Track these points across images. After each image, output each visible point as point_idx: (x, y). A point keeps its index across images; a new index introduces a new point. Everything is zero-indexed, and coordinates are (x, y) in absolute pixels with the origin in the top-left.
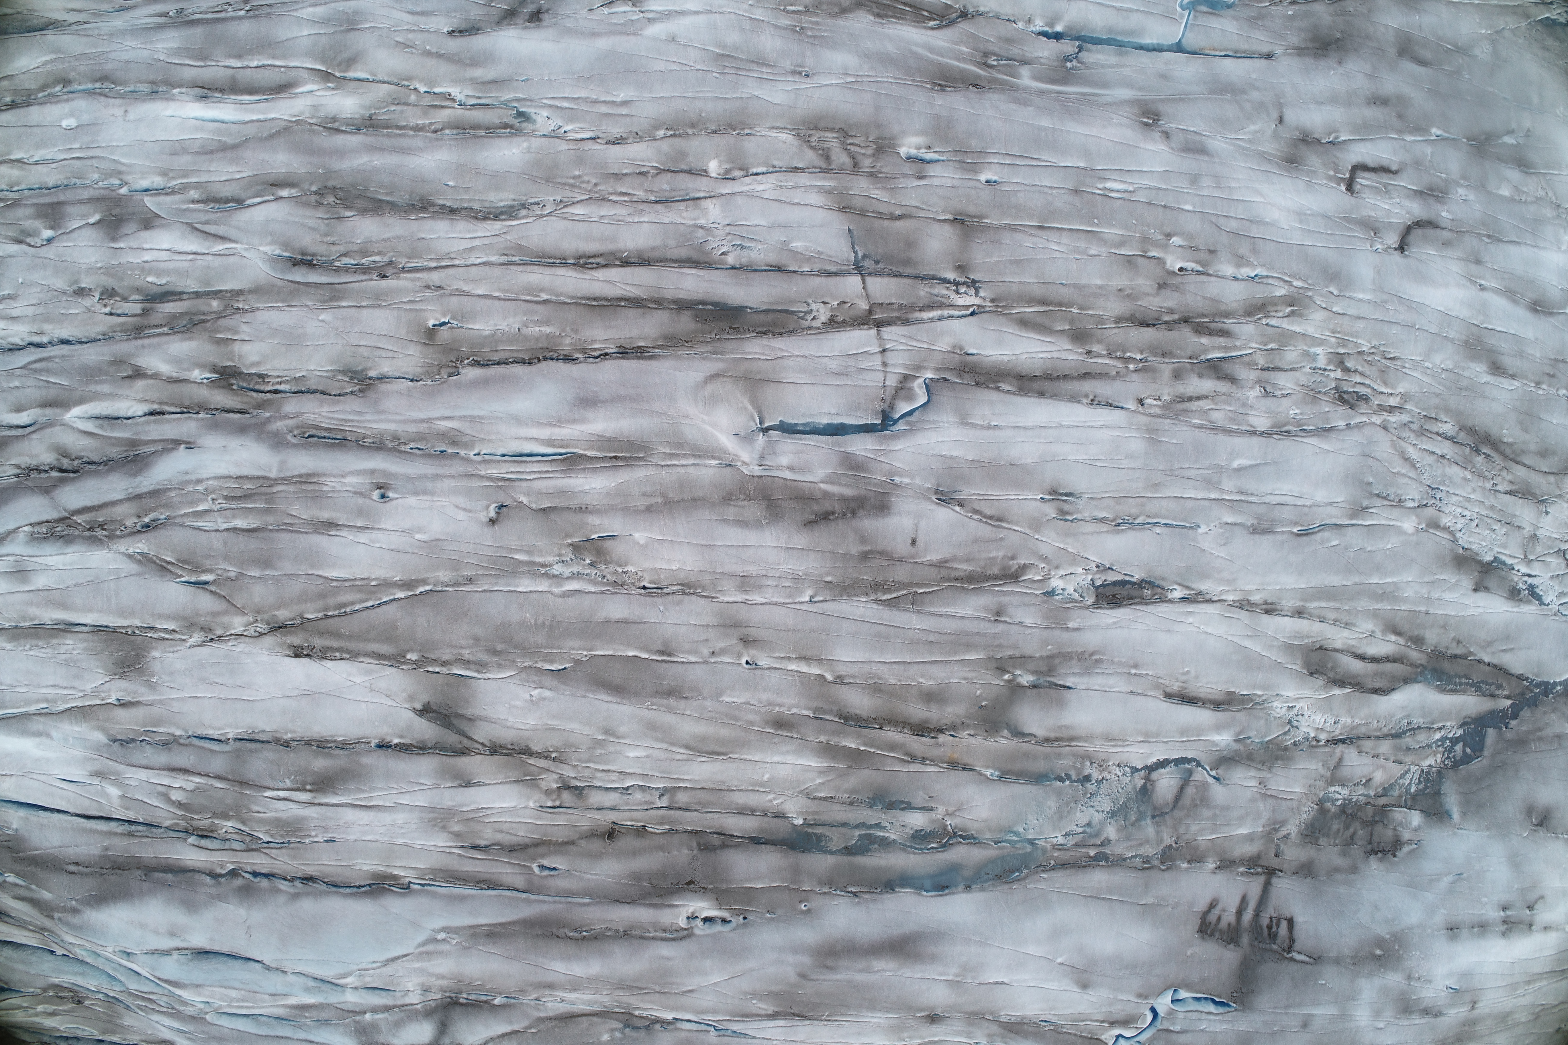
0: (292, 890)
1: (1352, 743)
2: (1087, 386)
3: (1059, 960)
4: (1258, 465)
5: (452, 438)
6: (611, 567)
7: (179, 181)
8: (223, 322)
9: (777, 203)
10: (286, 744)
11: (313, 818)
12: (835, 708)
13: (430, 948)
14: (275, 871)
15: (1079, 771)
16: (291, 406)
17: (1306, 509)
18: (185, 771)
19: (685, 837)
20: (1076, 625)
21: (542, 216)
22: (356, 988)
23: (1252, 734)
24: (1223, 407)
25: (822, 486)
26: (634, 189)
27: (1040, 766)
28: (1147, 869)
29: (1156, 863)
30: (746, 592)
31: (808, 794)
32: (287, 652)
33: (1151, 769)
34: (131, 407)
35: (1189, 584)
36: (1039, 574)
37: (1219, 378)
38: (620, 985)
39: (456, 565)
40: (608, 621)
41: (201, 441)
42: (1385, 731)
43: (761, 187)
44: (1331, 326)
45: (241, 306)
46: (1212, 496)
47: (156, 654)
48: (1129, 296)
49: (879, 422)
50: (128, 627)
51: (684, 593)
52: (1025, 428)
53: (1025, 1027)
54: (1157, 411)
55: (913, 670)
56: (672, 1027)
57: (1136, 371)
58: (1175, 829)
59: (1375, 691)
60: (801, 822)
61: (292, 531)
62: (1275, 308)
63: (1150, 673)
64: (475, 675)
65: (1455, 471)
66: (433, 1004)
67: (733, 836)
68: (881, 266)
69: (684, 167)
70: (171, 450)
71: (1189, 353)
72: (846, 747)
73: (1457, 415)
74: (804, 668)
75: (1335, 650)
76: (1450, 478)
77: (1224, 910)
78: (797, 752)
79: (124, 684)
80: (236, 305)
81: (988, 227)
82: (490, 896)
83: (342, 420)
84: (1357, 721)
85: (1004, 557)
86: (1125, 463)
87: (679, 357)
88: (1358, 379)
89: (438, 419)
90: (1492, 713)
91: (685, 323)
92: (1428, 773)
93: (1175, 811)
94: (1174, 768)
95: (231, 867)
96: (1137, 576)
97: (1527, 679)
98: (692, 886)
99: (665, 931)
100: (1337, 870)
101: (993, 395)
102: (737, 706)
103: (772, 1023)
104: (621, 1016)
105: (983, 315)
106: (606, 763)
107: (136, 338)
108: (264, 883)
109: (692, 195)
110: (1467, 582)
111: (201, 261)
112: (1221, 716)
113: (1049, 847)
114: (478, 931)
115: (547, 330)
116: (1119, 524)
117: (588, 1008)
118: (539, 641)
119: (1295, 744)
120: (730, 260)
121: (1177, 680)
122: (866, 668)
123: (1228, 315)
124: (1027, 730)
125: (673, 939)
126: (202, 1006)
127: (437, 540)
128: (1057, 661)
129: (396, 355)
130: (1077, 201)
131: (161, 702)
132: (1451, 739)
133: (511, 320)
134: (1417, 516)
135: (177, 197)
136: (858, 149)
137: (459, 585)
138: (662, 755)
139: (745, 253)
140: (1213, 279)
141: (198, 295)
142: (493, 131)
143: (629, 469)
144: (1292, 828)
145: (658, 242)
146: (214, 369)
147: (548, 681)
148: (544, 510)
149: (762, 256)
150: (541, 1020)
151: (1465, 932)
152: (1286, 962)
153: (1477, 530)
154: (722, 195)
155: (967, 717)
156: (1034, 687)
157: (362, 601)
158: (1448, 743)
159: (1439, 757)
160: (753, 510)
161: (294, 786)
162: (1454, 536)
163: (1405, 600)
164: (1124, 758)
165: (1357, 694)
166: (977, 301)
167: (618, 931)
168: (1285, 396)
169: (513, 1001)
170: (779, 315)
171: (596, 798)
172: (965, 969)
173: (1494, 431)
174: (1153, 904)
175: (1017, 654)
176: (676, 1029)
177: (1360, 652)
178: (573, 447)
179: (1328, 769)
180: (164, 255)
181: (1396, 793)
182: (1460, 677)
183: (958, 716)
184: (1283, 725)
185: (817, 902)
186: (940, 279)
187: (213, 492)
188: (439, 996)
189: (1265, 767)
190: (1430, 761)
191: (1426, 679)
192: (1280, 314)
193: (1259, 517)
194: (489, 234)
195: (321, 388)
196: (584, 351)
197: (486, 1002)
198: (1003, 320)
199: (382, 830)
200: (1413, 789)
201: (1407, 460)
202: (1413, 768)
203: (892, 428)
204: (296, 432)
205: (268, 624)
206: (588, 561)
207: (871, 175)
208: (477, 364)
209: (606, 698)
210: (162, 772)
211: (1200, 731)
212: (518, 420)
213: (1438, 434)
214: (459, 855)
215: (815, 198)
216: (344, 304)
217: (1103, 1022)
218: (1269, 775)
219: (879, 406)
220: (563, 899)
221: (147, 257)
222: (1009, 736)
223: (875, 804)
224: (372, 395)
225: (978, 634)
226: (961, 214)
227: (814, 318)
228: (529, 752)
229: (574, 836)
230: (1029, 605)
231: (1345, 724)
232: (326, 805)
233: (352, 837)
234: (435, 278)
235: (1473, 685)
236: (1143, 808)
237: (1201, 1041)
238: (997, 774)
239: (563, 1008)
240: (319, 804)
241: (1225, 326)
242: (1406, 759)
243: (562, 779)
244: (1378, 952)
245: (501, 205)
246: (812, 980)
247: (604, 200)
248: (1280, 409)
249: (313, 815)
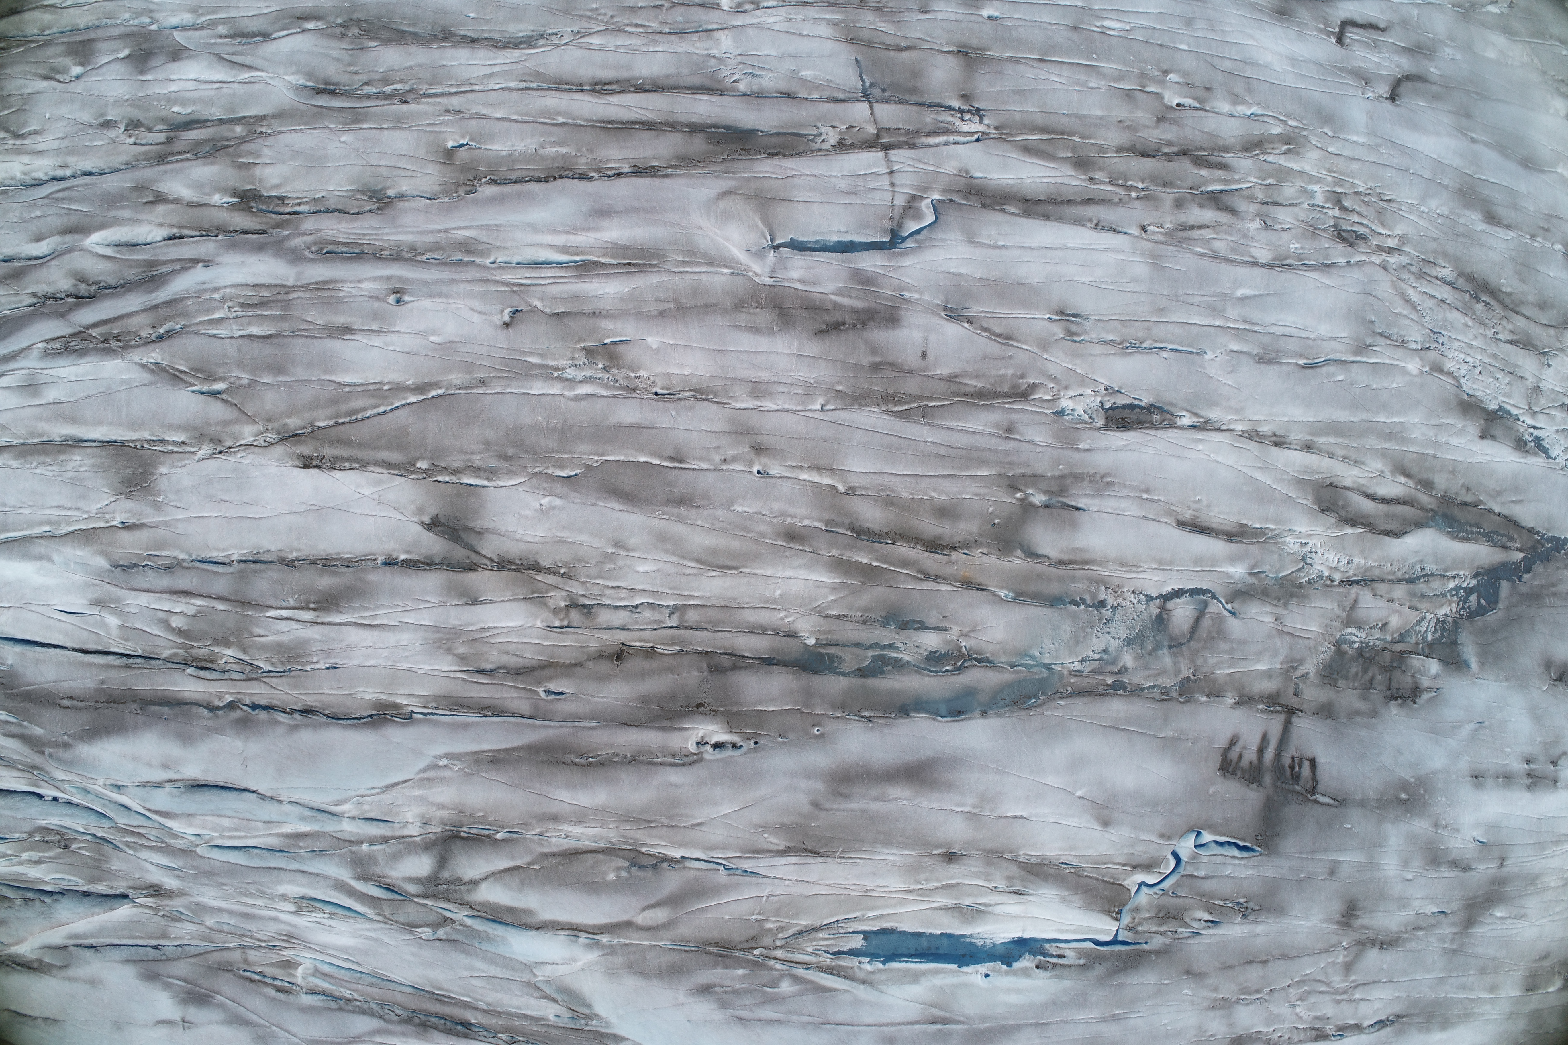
0: (291, 722)
1: (1366, 585)
2: (1091, 211)
3: (1079, 793)
4: (1261, 295)
5: (468, 247)
6: (624, 372)
7: (208, 17)
8: (245, 147)
9: (787, 35)
10: (291, 564)
11: (316, 640)
12: (847, 521)
13: (431, 774)
14: (275, 702)
15: (1094, 596)
16: (309, 224)
17: (1310, 342)
18: (187, 593)
19: (695, 657)
20: (1087, 447)
21: (559, 46)
22: (353, 818)
23: (1266, 568)
24: (1224, 237)
25: (833, 297)
26: (649, 21)
27: (1055, 589)
28: (1166, 700)
29: (1175, 694)
30: (758, 398)
31: (820, 612)
32: (296, 463)
33: (1167, 598)
34: (150, 232)
35: (1198, 411)
36: (1048, 393)
37: (1220, 209)
38: (628, 818)
39: (469, 367)
40: (620, 426)
41: (219, 259)
42: (1399, 575)
43: (772, 20)
44: (1327, 166)
45: (264, 130)
46: (1217, 323)
47: (163, 470)
48: (1128, 127)
49: (888, 240)
50: (137, 440)
51: (696, 398)
52: (1031, 248)
53: (1045, 868)
54: (1160, 238)
55: (925, 483)
56: (680, 866)
57: (1138, 198)
58: (1192, 661)
59: (1387, 533)
60: (813, 642)
61: (307, 337)
62: (1271, 146)
63: (1162, 499)
64: (485, 483)
65: (1455, 316)
66: (433, 837)
67: (743, 657)
68: (888, 93)
70: (190, 268)
71: (1190, 184)
72: (858, 562)
73: (1455, 261)
74: (816, 478)
75: (1345, 488)
76: (1451, 323)
77: (1245, 748)
78: (809, 567)
79: (128, 504)
80: (259, 130)
81: (991, 59)
82: (494, 723)
83: (359, 234)
84: (1370, 563)
85: (1013, 375)
86: (1131, 287)
87: (692, 176)
88: (1356, 218)
89: (456, 229)
90: (1504, 564)
91: (698, 145)
92: (1444, 622)
93: (1192, 643)
94: (1189, 598)
95: (229, 698)
96: (1146, 401)
97: (1538, 532)
98: (702, 709)
99: (673, 756)
100: (1357, 713)
101: (999, 217)
102: (749, 517)
103: (783, 860)
104: (626, 853)
105: (987, 142)
106: (615, 580)
107: (159, 165)
108: (263, 715)
109: (705, 27)
110: (1472, 429)
111: (226, 89)
112: (1234, 548)
113: (1065, 673)
114: (481, 757)
115: (563, 150)
116: (1127, 348)
117: (593, 845)
118: (551, 445)
119: (1309, 582)
120: (742, 87)
121: (1189, 508)
122: (878, 480)
123: (1226, 149)
124: (1040, 552)
125: (683, 765)
126: (193, 838)
127: (451, 342)
128: (1068, 481)
129: (414, 174)
130: (1076, 36)
131: (166, 523)
132: (1465, 589)
133: (529, 141)
134: (1420, 359)
135: (205, 32)
137: (471, 387)
138: (672, 569)
139: (756, 81)
140: (1210, 114)
141: (222, 122)
143: (642, 275)
144: (1310, 667)
145: (672, 70)
146: (235, 194)
147: (559, 488)
148: (558, 314)
149: (772, 84)
150: (545, 856)
151: (1489, 782)
152: (1310, 803)
153: (1480, 377)
154: (734, 27)
155: (980, 535)
156: (1047, 506)
157: (374, 407)
158: (1462, 593)
159: (1454, 607)
160: (765, 317)
161: (296, 605)
162: (1458, 382)
163: (1413, 442)
164: (1138, 585)
165: (1369, 534)
166: (982, 128)
167: (625, 757)
168: (1285, 230)
169: (515, 836)
170: (789, 138)
171: (605, 617)
172: (984, 799)
173: (1492, 280)
174: (1172, 738)
175: (1029, 473)
176: (685, 868)
177: (1370, 491)
178: (587, 254)
179: (1344, 609)
180: (190, 85)
181: (1413, 640)
182: (1471, 526)
183: (971, 533)
184: (1297, 562)
185: (830, 727)
186: (945, 107)
187: (230, 300)
188: (439, 830)
189: (1280, 604)
190: (1445, 610)
191: (1437, 525)
192: (1277, 152)
193: (1264, 347)
194: (508, 61)
195: (340, 207)
196: (599, 170)
197: (488, 836)
198: (1007, 146)
199: (385, 653)
200: (1430, 638)
201: (1408, 301)
202: (1429, 616)
203: (900, 246)
204: (313, 249)
205: (278, 433)
206: (601, 366)
207: (878, 9)
208: (494, 182)
209: (617, 506)
210: (164, 596)
211: (1214, 561)
212: (534, 228)
213: (1436, 278)
214: (464, 680)
215: (823, 30)
216: (365, 126)
217: (1125, 865)
218: (1285, 613)
219: (887, 225)
220: (569, 724)
221: (174, 87)
222: (1023, 556)
223: (888, 624)
224: (390, 212)
225: (989, 450)
226: (964, 46)
227: (823, 141)
228: (537, 568)
229: (582, 658)
230: (1039, 424)
231: (1358, 564)
232: (330, 624)
233: (355, 663)
234: (455, 102)
235: (1484, 535)
236: (1159, 637)
237: (1226, 888)
238: (1011, 595)
239: (567, 844)
240: (322, 623)
241: (1224, 160)
242: (1421, 606)
243: (570, 596)
244: (1403, 796)
245: (521, 34)
246: (826, 810)
247: (620, 30)
248: (1281, 243)
249: (317, 637)
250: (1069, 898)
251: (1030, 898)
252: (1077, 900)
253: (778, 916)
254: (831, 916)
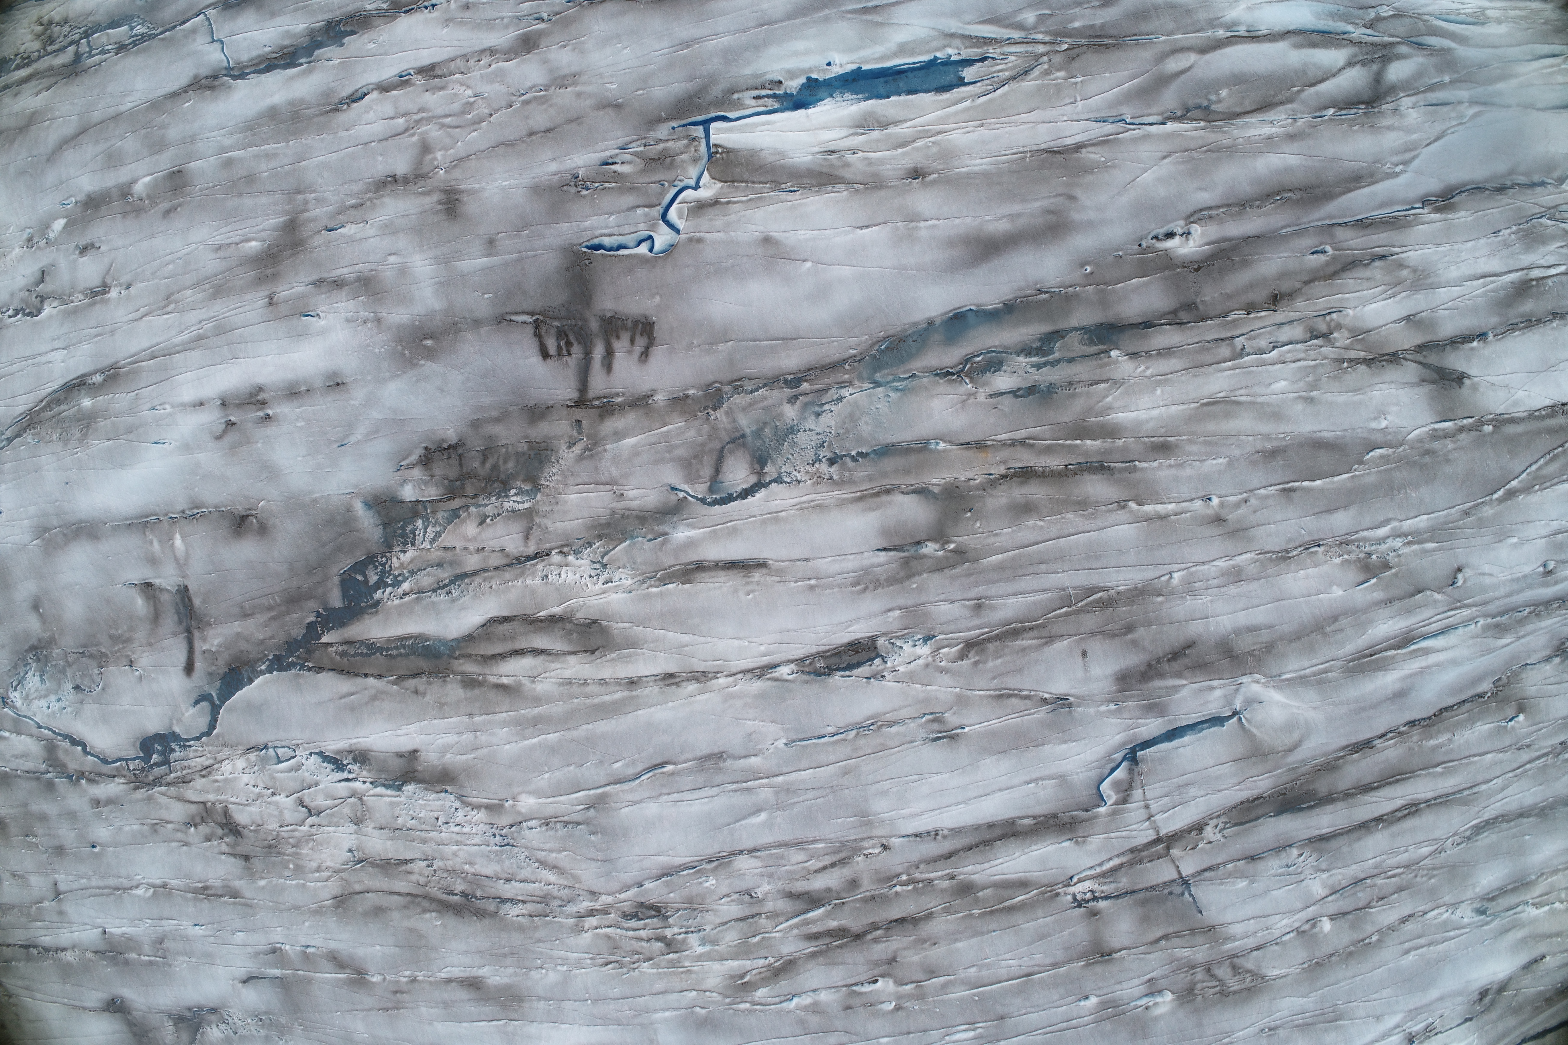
0: (1514, 177)
1: (517, 559)
2: (947, 846)
3: (808, 264)
4: (737, 821)
5: (1500, 630)
6: (1353, 557)
9: (1266, 913)
10: (1555, 316)
11: (1521, 254)
12: (1117, 475)
13: (1408, 156)
14: (1530, 192)
15: (844, 467)
17: (665, 791)
19: (1211, 313)
20: (890, 614)
21: (1454, 835)
22: (1462, 103)
23: (648, 546)
24: (795, 867)
25: (1184, 682)
26: (1386, 884)
27: (888, 464)
28: (736, 381)
29: (726, 389)
30: (1234, 567)
31: (1115, 383)
33: (759, 486)
35: (775, 684)
36: (944, 654)
37: (807, 893)
38: (1230, 151)
39: (1481, 524)
40: (1345, 507)
42: (478, 580)
43: (1284, 922)
44: (693, 976)
46: (780, 778)
48: (925, 941)
49: (1139, 753)
51: (1287, 551)
52: (1001, 790)
53: (814, 183)
54: (865, 844)
55: (1054, 532)
56: (1166, 115)
57: (898, 875)
58: (714, 428)
59: (506, 619)
60: (1113, 354)
62: (762, 975)
63: (793, 584)
64: (1437, 426)
65: (488, 870)
66: (1389, 99)
67: (1170, 324)
68: (1166, 891)
69: (1350, 917)
71: (846, 907)
72: (1095, 439)
73: (506, 926)
74: (1160, 508)
75: (574, 653)
76: (491, 860)
77: (630, 352)
78: (1139, 423)
81: (1079, 958)
82: (1360, 214)
84: (519, 584)
85: (986, 661)
86: (886, 785)
87: (1324, 755)
88: (643, 934)
89: (1511, 643)
90: (344, 625)
91: (1322, 787)
92: (405, 544)
93: (719, 447)
94: (733, 491)
95: (1565, 187)
96: (837, 676)
97: (310, 670)
98: (1196, 267)
99: (1210, 217)
100: (497, 420)
101: (1039, 810)
102: (1209, 456)
103: (1078, 138)
104: (1216, 117)
105: (1063, 879)
106: (1300, 368)
108: (1536, 178)
109: (1338, 895)
110: (431, 758)
112: (694, 556)
113: (856, 382)
114: (1369, 180)
115: (1433, 742)
116: (872, 724)
117: (1248, 119)
118: (1398, 474)
119: (590, 544)
120: (1295, 852)
121: (758, 583)
122: (1100, 523)
123: (813, 955)
124: (913, 497)
125: (1201, 210)
127: (1500, 541)
128: (902, 574)
130: (1000, 1010)
132: (386, 585)
133: (1461, 742)
134: (519, 813)
136: (1209, 984)
137: (1474, 507)
138: (1257, 389)
139: (1284, 862)
140: (841, 983)
142: (1503, 891)
143: (1360, 649)
144: (567, 456)
145: (1356, 846)
147: (1378, 437)
148: (1420, 592)
149: (1269, 865)
150: (1289, 101)
151: (318, 383)
152: (538, 310)
153: (436, 814)
154: (1314, 904)
155: (982, 497)
156: (919, 543)
157: (1539, 469)
158: (389, 581)
159: (395, 563)
160: (1244, 644)
162: (463, 802)
163: (504, 724)
164: (795, 491)
165: (529, 612)
166: (1072, 890)
167: (1251, 207)
168: (728, 896)
169: (1318, 115)
170: (1246, 819)
171: (1297, 332)
172: (910, 238)
173: (451, 920)
174: (718, 343)
175: (947, 571)
176: (1162, 114)
177: (542, 658)
178: (1407, 654)
179: (539, 526)
181: (440, 515)
182: (401, 655)
183: (992, 496)
184: (612, 561)
185: (1076, 276)
186: (1111, 898)
188: (1384, 107)
189: (621, 512)
190: (406, 557)
191: (445, 645)
192: (754, 972)
193: (719, 770)
197: (1342, 109)
198: (1045, 881)
199: (1463, 255)
200: (419, 523)
201: (554, 868)
202: (426, 545)
203: (1127, 752)
206: (1374, 557)
207: (1193, 967)
208: (1481, 696)
209: (1325, 434)
211: (714, 536)
212: (1454, 662)
213: (524, 902)
214: (1394, 246)
215: (1237, 929)
217: (728, 203)
218: (612, 505)
219: (1143, 767)
220: (1304, 227)
222: (931, 488)
223: (1048, 388)
224: (1556, 643)
225: (994, 582)
226: (1107, 961)
227: (1216, 826)
228: (1368, 362)
229: (1306, 289)
230: (948, 622)
231: (534, 577)
232: (1517, 270)
233: (1482, 241)
234: (1525, 756)
235: (380, 649)
236: (759, 443)
237: (607, 201)
238: (933, 446)
239: (1271, 115)
240: (1522, 269)
241: (814, 943)
242: (441, 553)
243: (1331, 343)
244: (429, 342)
245: (1485, 834)
246: (1060, 195)
247: (1407, 867)
248: (727, 881)
249: (1522, 257)
250: (778, 157)
251: (817, 149)
252: (768, 157)
253: (1056, 85)
254: (1004, 95)
